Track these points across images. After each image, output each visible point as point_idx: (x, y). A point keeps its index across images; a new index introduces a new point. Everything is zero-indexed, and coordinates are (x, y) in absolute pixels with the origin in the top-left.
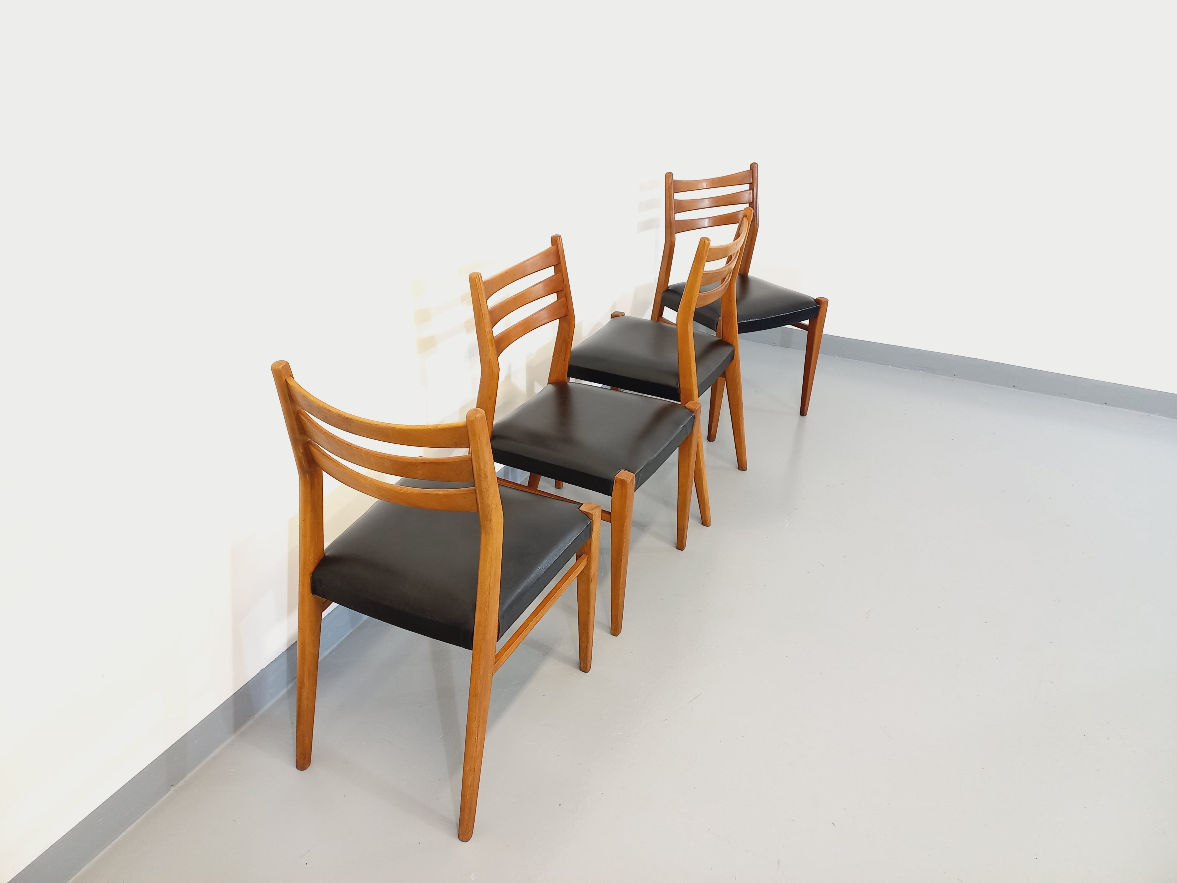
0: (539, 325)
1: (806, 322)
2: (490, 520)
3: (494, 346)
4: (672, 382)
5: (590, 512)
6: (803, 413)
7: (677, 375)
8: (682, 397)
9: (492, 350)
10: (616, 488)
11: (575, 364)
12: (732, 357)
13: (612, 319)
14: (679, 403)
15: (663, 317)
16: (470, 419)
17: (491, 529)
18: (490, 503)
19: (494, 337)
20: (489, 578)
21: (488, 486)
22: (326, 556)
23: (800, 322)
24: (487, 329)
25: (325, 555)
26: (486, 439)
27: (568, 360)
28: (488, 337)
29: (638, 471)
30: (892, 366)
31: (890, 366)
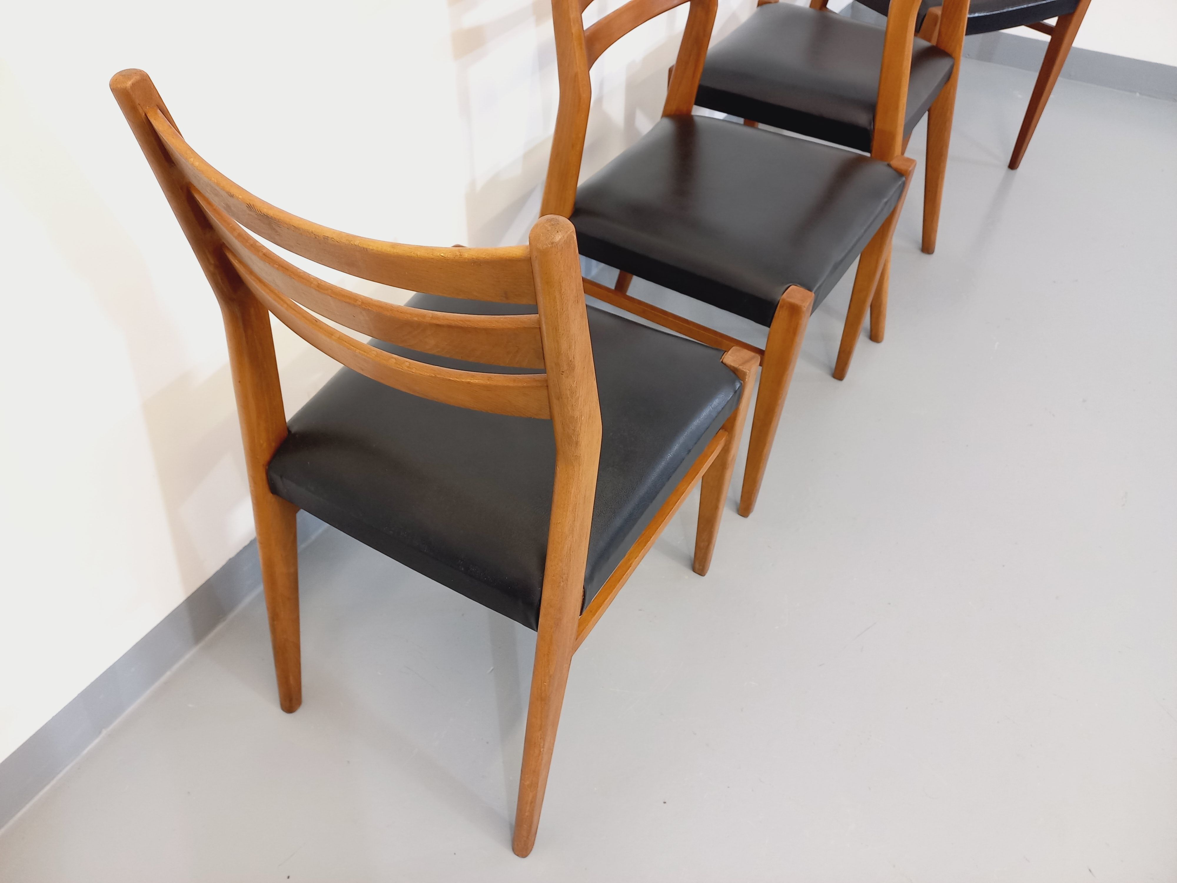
0: (657, 11)
1: (1052, 22)
2: (577, 443)
3: (584, 46)
4: (862, 119)
5: (741, 367)
6: (1013, 164)
7: (871, 108)
8: (875, 145)
9: (579, 55)
10: (780, 316)
11: (709, 84)
12: (950, 77)
13: (759, 7)
14: (868, 155)
15: (827, 8)
16: (540, 246)
17: (577, 458)
18: (577, 414)
19: (583, 30)
20: (571, 536)
21: (574, 386)
22: (293, 432)
23: (1042, 22)
24: (573, 15)
25: (289, 431)
26: (575, 291)
27: (698, 76)
28: (574, 30)
29: (818, 285)
30: (1140, 94)
31: (1138, 94)
